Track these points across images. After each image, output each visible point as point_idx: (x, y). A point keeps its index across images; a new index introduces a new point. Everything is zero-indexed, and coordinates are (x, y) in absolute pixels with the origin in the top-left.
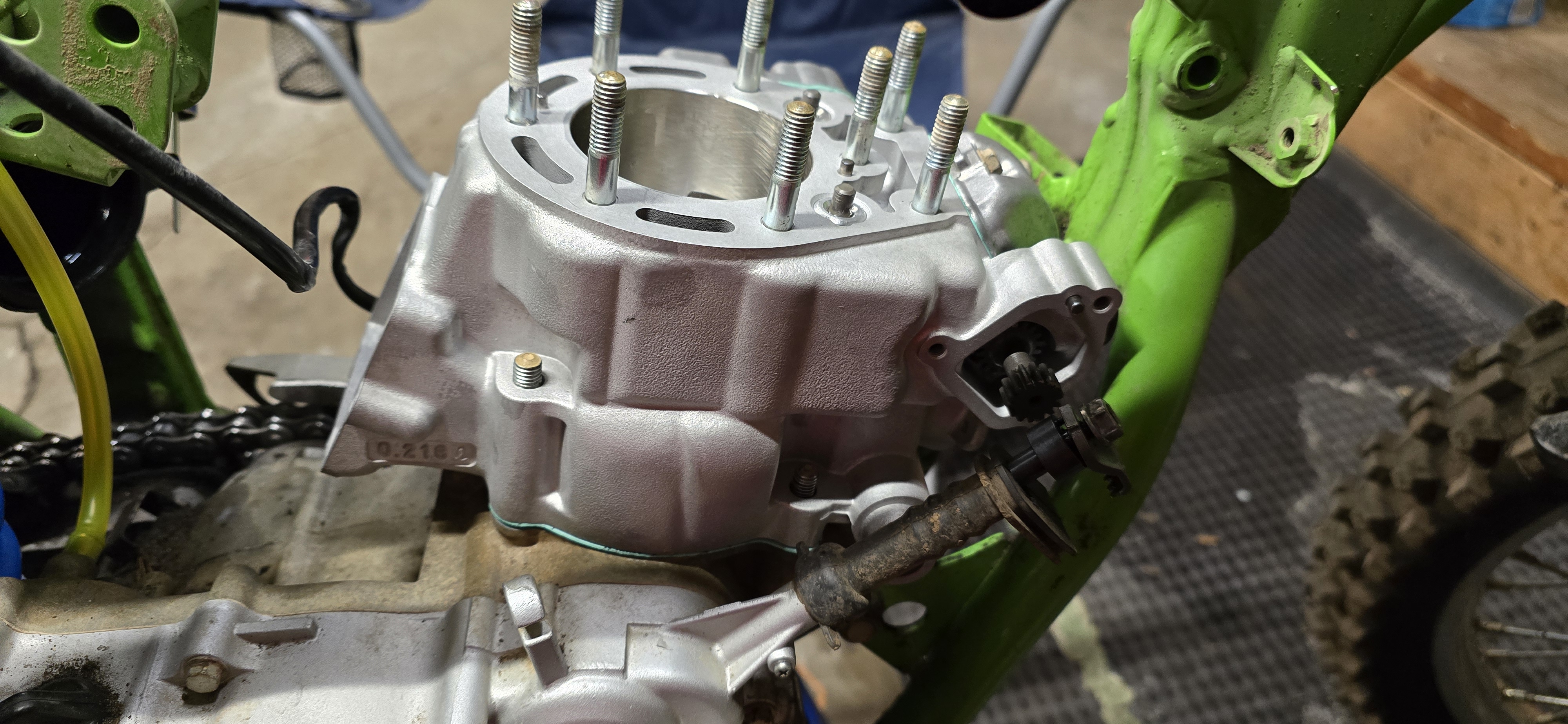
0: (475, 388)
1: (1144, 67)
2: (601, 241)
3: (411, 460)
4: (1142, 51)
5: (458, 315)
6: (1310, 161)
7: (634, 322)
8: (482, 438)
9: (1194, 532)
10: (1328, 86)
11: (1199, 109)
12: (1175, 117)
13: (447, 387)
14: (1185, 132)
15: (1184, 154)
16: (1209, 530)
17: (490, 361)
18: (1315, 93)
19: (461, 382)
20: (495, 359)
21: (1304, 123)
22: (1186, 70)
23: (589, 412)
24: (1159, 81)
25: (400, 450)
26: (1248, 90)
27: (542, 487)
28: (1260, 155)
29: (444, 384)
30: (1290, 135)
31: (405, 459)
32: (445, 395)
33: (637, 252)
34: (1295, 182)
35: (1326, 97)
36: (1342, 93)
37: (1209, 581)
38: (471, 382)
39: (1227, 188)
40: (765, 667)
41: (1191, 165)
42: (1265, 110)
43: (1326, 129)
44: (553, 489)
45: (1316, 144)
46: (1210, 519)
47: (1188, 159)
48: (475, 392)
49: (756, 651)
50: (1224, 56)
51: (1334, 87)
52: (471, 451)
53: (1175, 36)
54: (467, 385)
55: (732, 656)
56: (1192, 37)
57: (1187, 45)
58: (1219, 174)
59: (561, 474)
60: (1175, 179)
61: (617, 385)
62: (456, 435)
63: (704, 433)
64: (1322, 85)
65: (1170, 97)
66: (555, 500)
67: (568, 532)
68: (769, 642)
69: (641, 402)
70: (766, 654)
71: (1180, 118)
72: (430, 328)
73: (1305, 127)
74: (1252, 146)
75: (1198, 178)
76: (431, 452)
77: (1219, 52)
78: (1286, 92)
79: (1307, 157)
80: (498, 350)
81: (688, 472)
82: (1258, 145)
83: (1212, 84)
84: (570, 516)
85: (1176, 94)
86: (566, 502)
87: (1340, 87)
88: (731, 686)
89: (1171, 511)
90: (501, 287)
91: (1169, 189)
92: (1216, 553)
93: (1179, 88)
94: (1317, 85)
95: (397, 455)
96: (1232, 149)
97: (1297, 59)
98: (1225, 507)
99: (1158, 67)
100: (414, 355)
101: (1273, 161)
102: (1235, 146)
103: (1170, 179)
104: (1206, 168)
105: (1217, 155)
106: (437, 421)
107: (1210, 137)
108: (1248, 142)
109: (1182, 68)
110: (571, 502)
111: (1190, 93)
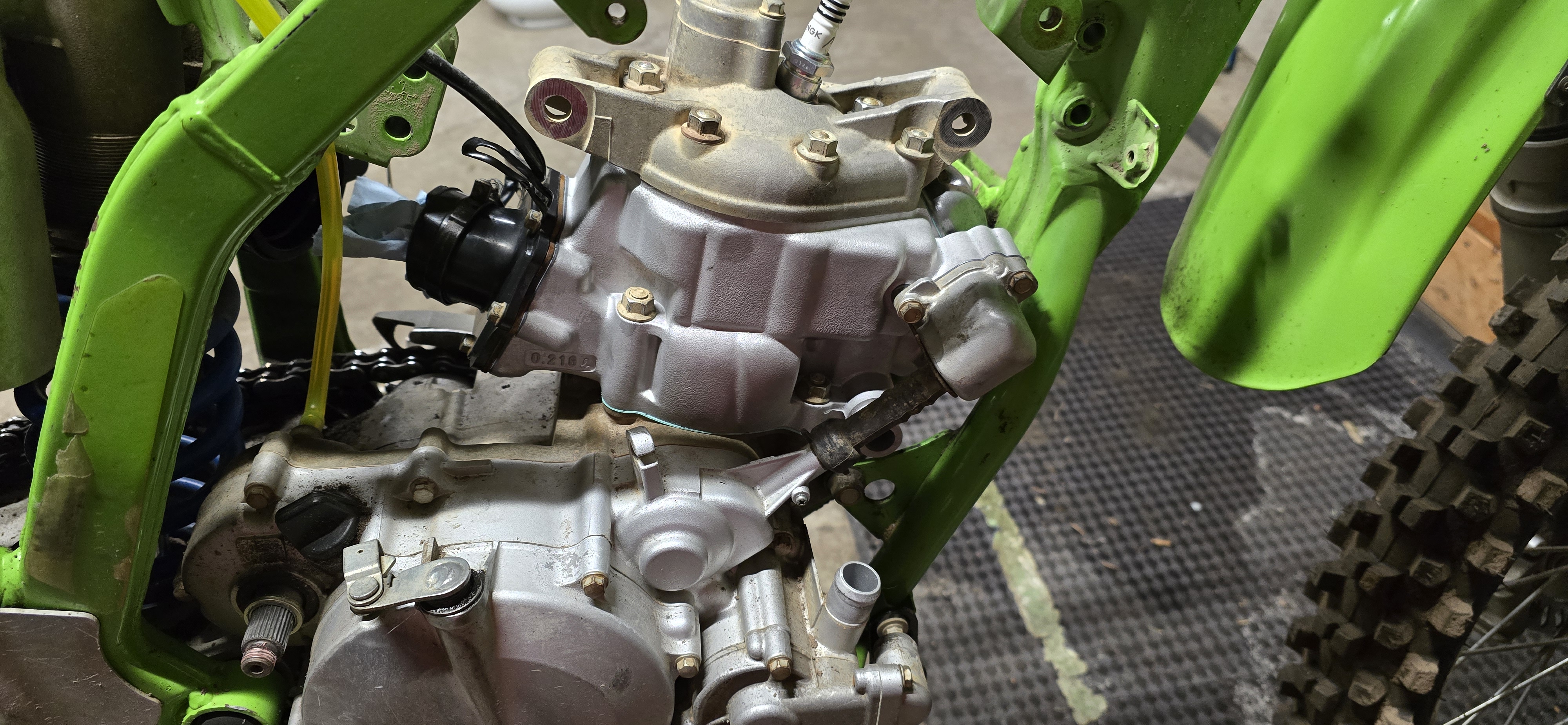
0: (601, 317)
1: (1043, 111)
2: (695, 216)
3: (551, 366)
4: (1042, 100)
5: (592, 267)
6: (1144, 172)
7: (712, 270)
8: (602, 353)
9: (1150, 535)
10: (1154, 125)
11: (1079, 139)
12: (1064, 144)
13: (583, 315)
14: (1070, 154)
15: (1069, 168)
16: (1164, 534)
17: (610, 299)
18: (1148, 130)
19: (592, 312)
20: (613, 298)
21: (1140, 148)
22: (1069, 114)
23: (678, 332)
24: (1053, 120)
25: (545, 359)
26: (1110, 127)
27: (640, 385)
28: (1116, 169)
29: (581, 313)
30: (1132, 155)
31: (548, 366)
32: (580, 321)
33: (717, 224)
34: (1136, 186)
35: (1153, 131)
36: (1161, 129)
37: (1161, 577)
38: (599, 312)
39: (1097, 191)
40: (789, 500)
41: (1074, 174)
42: (1121, 142)
43: (1153, 151)
44: (648, 386)
45: (1147, 161)
46: (1165, 524)
47: (1071, 171)
48: (601, 319)
49: (784, 489)
50: (1093, 105)
51: (1157, 125)
52: (593, 360)
53: (1062, 92)
54: (595, 313)
55: (768, 494)
56: (1073, 92)
57: (1069, 97)
58: (1091, 181)
59: (654, 377)
60: (1064, 184)
61: (699, 312)
62: (586, 349)
63: (752, 346)
64: (1151, 125)
65: (1059, 130)
66: (649, 395)
67: (656, 417)
68: (793, 483)
69: (712, 324)
70: (789, 491)
71: (1067, 144)
72: (576, 274)
73: (1141, 150)
74: (1112, 164)
75: (1078, 184)
76: (566, 361)
77: (1089, 102)
78: (1132, 129)
79: (1142, 169)
80: (615, 292)
81: (741, 374)
82: (1116, 163)
83: (1086, 123)
84: (659, 405)
85: (1063, 129)
86: (656, 396)
87: (1160, 125)
88: (768, 512)
89: (1132, 517)
90: (623, 248)
91: (1059, 190)
92: (1168, 553)
93: (1064, 124)
94: (1148, 123)
95: (543, 363)
96: (1098, 165)
97: (1138, 108)
98: (1180, 515)
99: (1052, 111)
100: (564, 292)
101: (1124, 173)
102: (1101, 163)
103: (1059, 184)
104: (1083, 177)
105: (1091, 169)
106: (574, 337)
107: (1086, 158)
108: (1110, 161)
109: (1066, 112)
110: (661, 396)
111: (1072, 128)
